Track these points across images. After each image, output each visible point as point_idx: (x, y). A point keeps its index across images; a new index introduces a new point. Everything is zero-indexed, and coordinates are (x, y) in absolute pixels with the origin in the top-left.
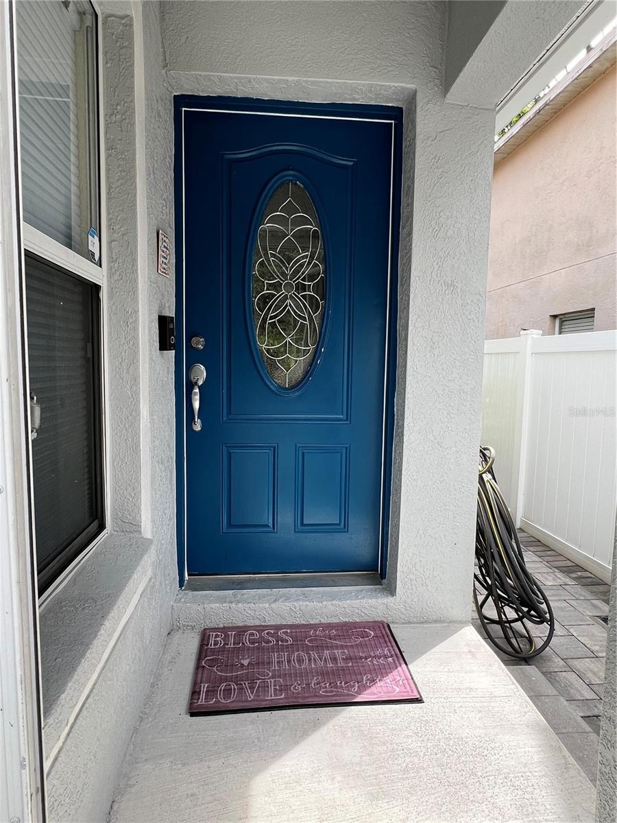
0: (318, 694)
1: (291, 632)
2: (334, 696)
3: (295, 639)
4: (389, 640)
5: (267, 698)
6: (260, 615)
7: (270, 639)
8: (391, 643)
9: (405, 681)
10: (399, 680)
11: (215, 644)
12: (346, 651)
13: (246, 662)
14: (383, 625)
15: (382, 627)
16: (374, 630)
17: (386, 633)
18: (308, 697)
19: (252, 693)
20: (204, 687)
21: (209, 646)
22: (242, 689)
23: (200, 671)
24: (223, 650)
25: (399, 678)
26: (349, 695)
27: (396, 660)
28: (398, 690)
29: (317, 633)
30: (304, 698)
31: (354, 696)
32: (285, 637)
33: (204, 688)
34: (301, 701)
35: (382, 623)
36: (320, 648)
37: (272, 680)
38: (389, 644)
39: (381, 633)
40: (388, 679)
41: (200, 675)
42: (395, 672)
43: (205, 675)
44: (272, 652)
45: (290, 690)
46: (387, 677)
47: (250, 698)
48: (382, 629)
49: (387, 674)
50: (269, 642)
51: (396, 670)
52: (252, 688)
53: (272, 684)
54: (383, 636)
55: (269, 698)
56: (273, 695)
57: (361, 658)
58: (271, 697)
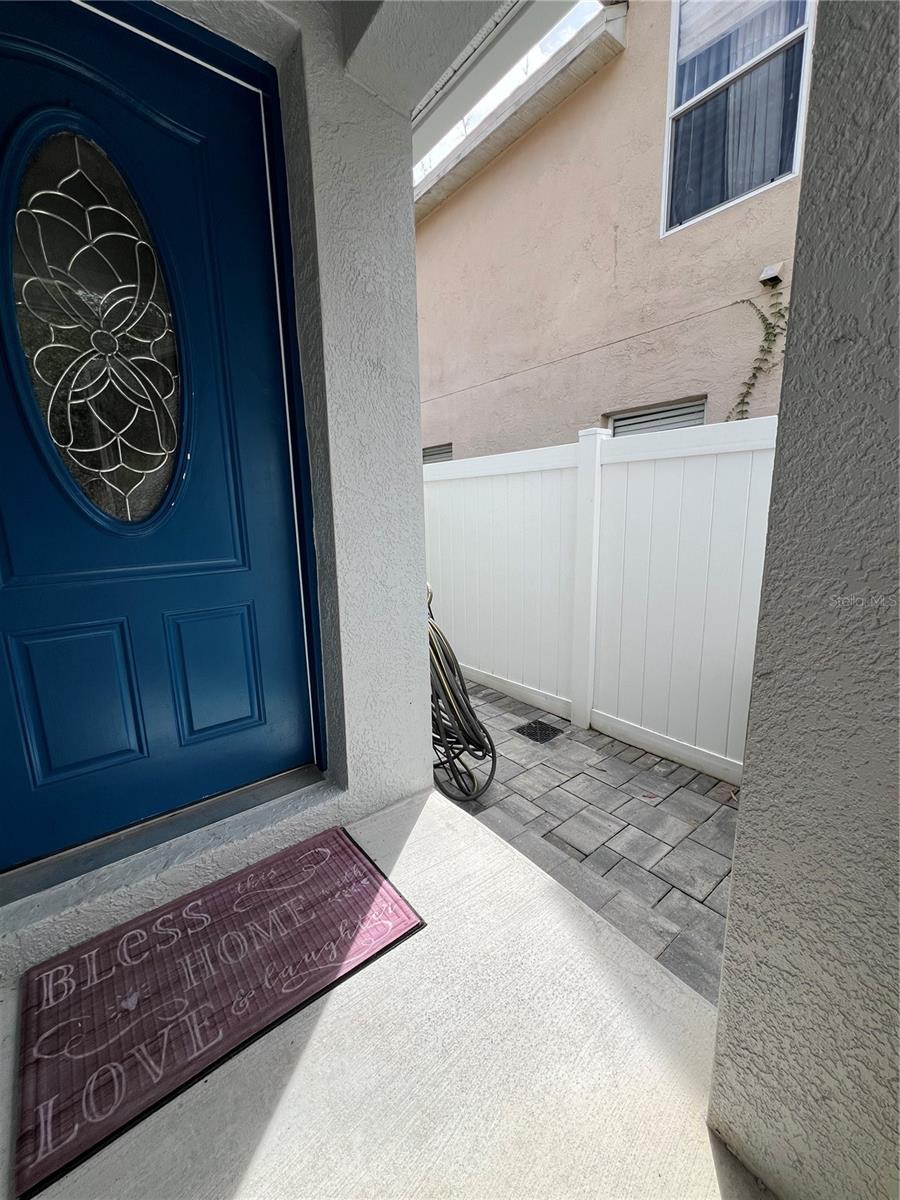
0: (280, 997)
1: (205, 903)
2: (307, 985)
3: (214, 912)
4: (353, 852)
5: (190, 1059)
6: (142, 898)
7: (170, 931)
8: (356, 855)
9: (395, 906)
10: (387, 908)
11: (56, 996)
12: (300, 897)
13: (131, 1004)
14: (338, 833)
15: (336, 835)
16: (329, 845)
17: (346, 843)
18: (265, 1013)
19: (158, 1062)
20: (46, 1111)
21: (44, 1007)
22: (137, 1063)
23: (31, 1074)
24: (77, 999)
25: (385, 905)
26: (327, 972)
27: (373, 879)
28: (390, 924)
29: (248, 885)
30: (259, 1017)
31: (337, 969)
32: (196, 916)
33: (46, 1113)
34: (255, 1027)
35: (335, 829)
36: (259, 910)
37: (193, 1013)
38: (355, 858)
39: (340, 845)
40: (373, 914)
41: (31, 1089)
42: (378, 899)
43: (44, 1080)
44: (179, 958)
45: (231, 1014)
46: (371, 912)
47: (157, 1075)
48: (339, 839)
49: (368, 906)
50: (168, 939)
51: (378, 895)
52: (155, 1052)
53: (195, 1020)
54: (343, 849)
55: (196, 1054)
56: (201, 1044)
57: (325, 898)
58: (199, 1048)
